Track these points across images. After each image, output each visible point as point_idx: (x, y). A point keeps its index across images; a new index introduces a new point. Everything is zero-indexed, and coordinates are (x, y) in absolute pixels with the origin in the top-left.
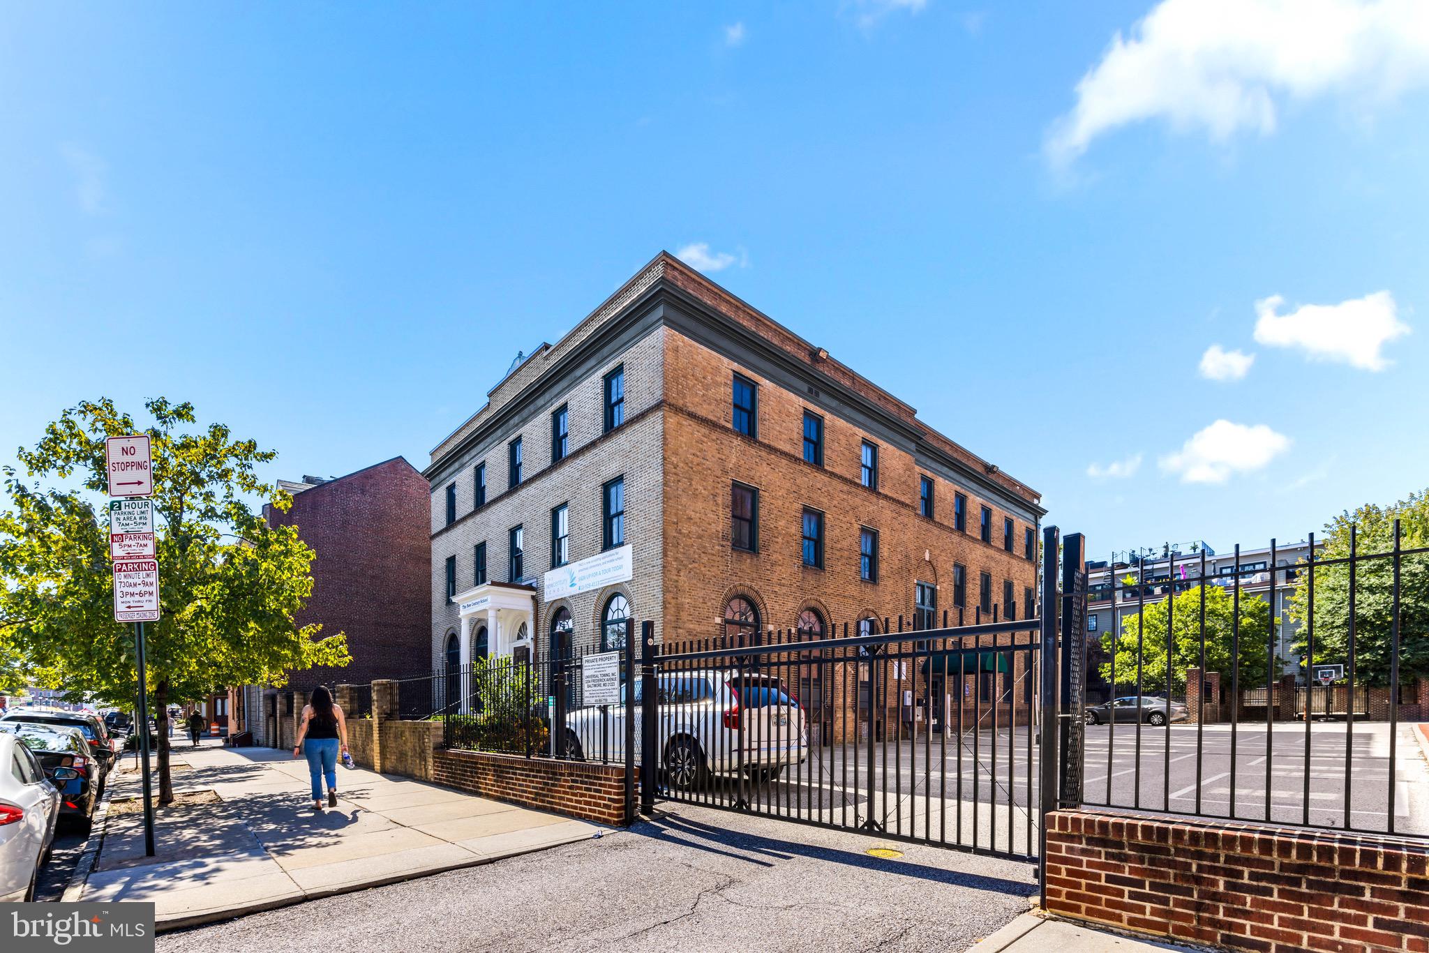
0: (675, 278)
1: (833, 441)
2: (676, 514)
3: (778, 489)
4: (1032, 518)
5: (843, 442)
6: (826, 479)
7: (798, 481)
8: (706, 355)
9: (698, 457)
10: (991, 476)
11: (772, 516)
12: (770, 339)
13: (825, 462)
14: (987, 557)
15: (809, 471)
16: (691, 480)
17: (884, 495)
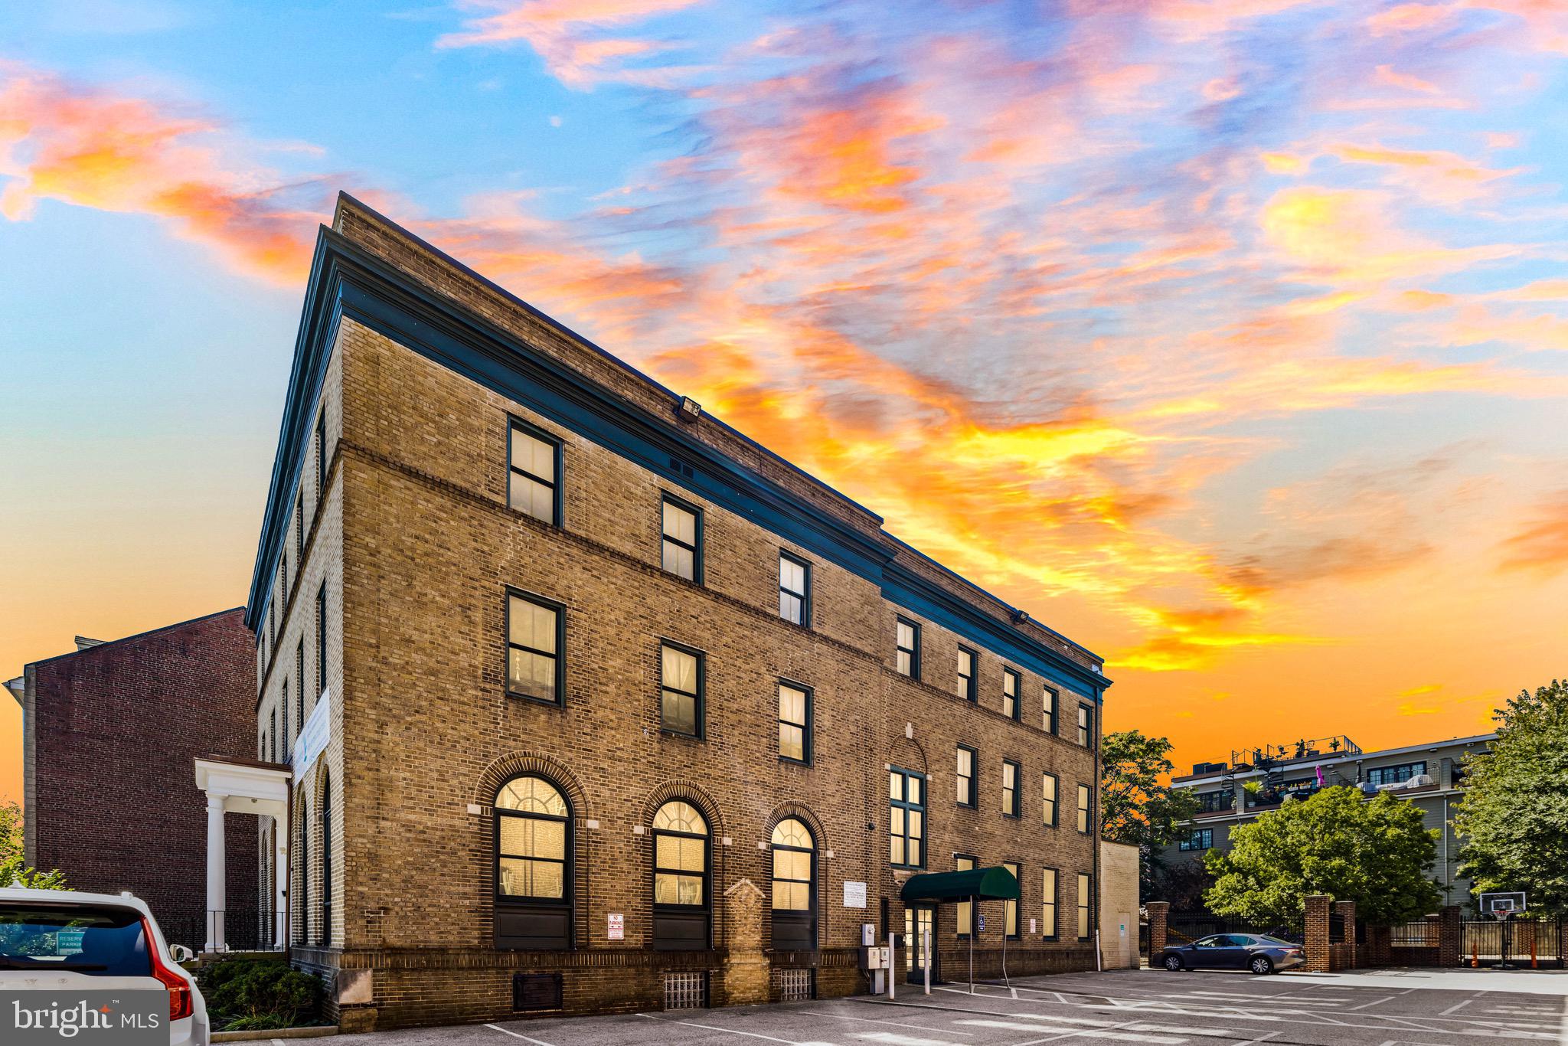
0: (372, 242)
1: (722, 547)
2: (374, 632)
3: (607, 609)
4: (1090, 691)
5: (743, 549)
6: (709, 603)
7: (648, 600)
8: (448, 380)
9: (426, 542)
10: (1019, 628)
11: (594, 650)
12: (589, 375)
13: (707, 577)
14: (1015, 739)
15: (673, 588)
16: (410, 578)
17: (821, 635)
